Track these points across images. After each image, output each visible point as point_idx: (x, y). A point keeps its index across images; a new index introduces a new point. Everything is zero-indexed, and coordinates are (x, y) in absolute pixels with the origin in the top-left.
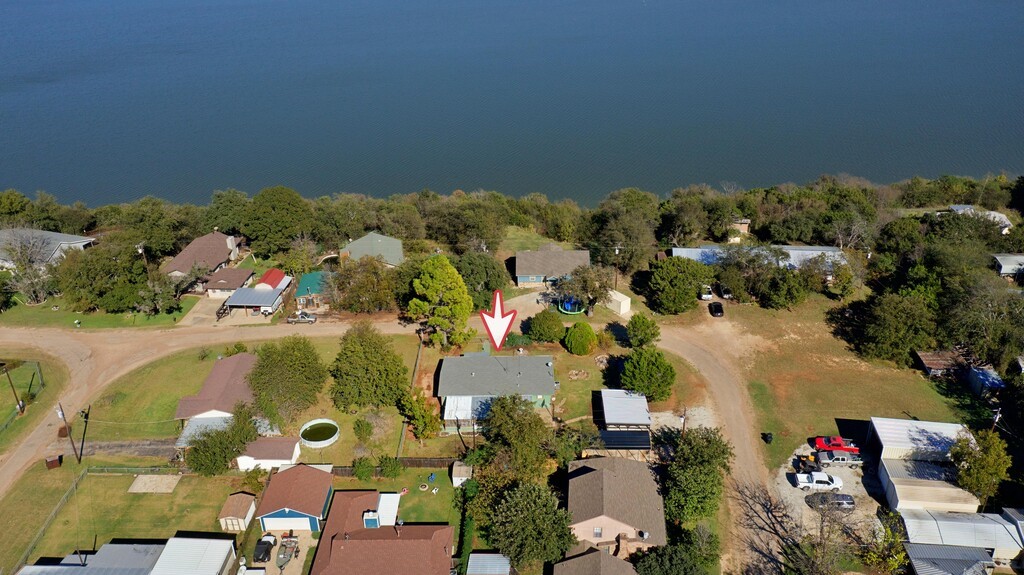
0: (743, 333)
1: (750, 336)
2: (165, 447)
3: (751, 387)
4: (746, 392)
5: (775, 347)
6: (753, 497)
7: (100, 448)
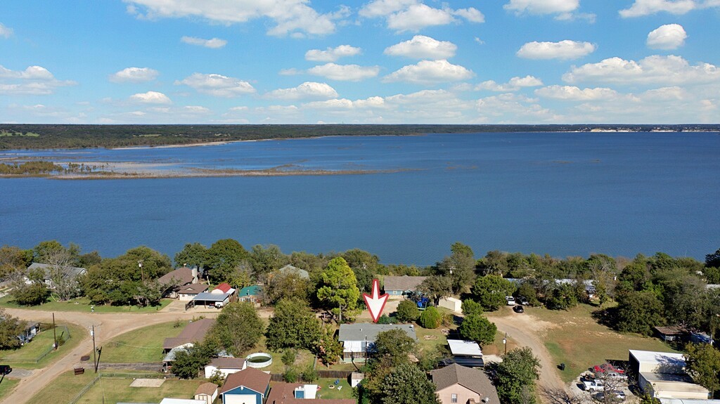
0: (538, 320)
1: (542, 322)
2: (153, 366)
3: (546, 345)
4: (544, 346)
5: (560, 327)
6: (556, 395)
7: (110, 366)
